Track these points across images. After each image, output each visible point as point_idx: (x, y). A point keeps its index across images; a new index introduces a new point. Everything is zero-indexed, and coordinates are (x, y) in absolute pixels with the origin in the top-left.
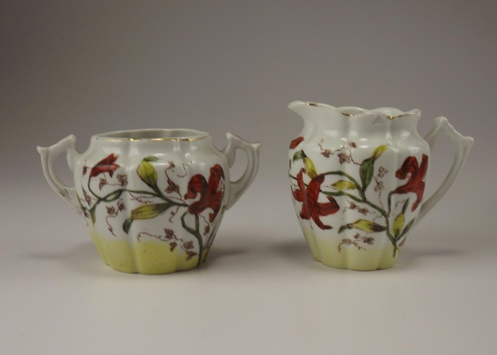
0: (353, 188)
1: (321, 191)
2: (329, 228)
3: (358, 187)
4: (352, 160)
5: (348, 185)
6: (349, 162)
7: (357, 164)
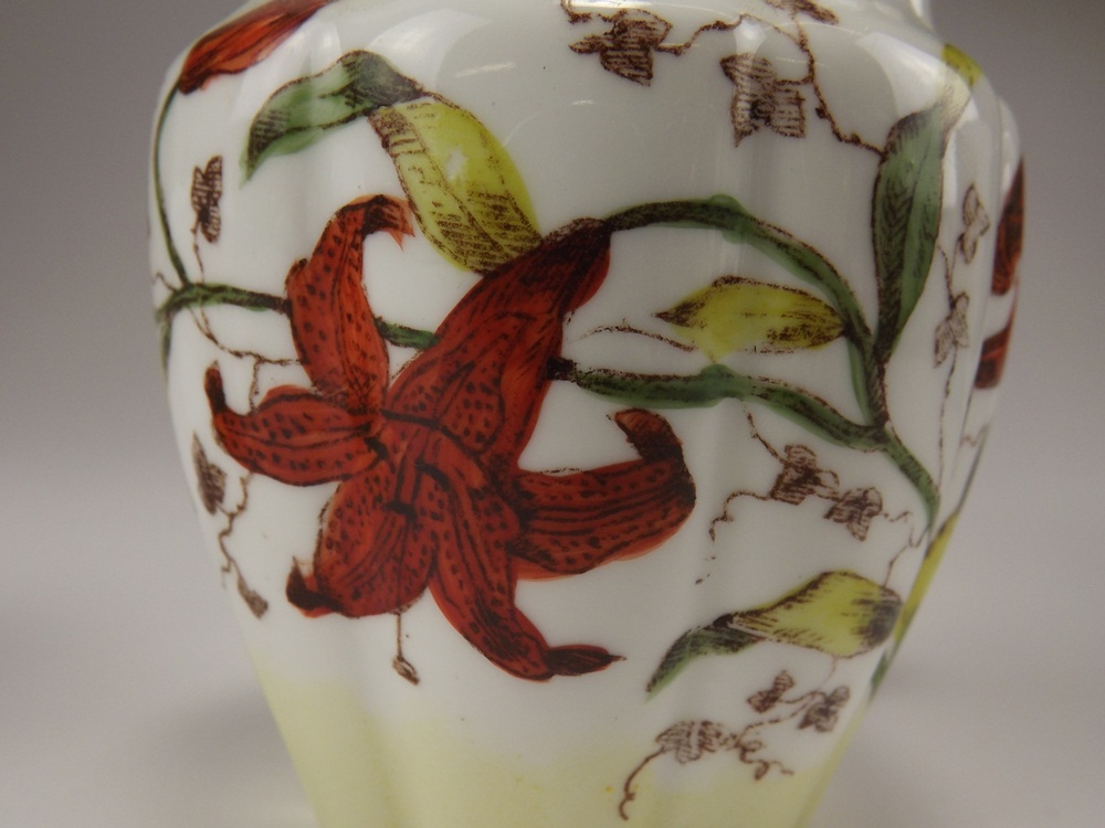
0: (820, 339)
1: (564, 370)
2: (587, 659)
3: (851, 329)
4: (822, 112)
5: (778, 311)
6: (797, 132)
7: (855, 141)
